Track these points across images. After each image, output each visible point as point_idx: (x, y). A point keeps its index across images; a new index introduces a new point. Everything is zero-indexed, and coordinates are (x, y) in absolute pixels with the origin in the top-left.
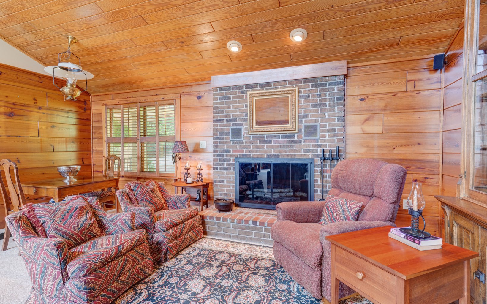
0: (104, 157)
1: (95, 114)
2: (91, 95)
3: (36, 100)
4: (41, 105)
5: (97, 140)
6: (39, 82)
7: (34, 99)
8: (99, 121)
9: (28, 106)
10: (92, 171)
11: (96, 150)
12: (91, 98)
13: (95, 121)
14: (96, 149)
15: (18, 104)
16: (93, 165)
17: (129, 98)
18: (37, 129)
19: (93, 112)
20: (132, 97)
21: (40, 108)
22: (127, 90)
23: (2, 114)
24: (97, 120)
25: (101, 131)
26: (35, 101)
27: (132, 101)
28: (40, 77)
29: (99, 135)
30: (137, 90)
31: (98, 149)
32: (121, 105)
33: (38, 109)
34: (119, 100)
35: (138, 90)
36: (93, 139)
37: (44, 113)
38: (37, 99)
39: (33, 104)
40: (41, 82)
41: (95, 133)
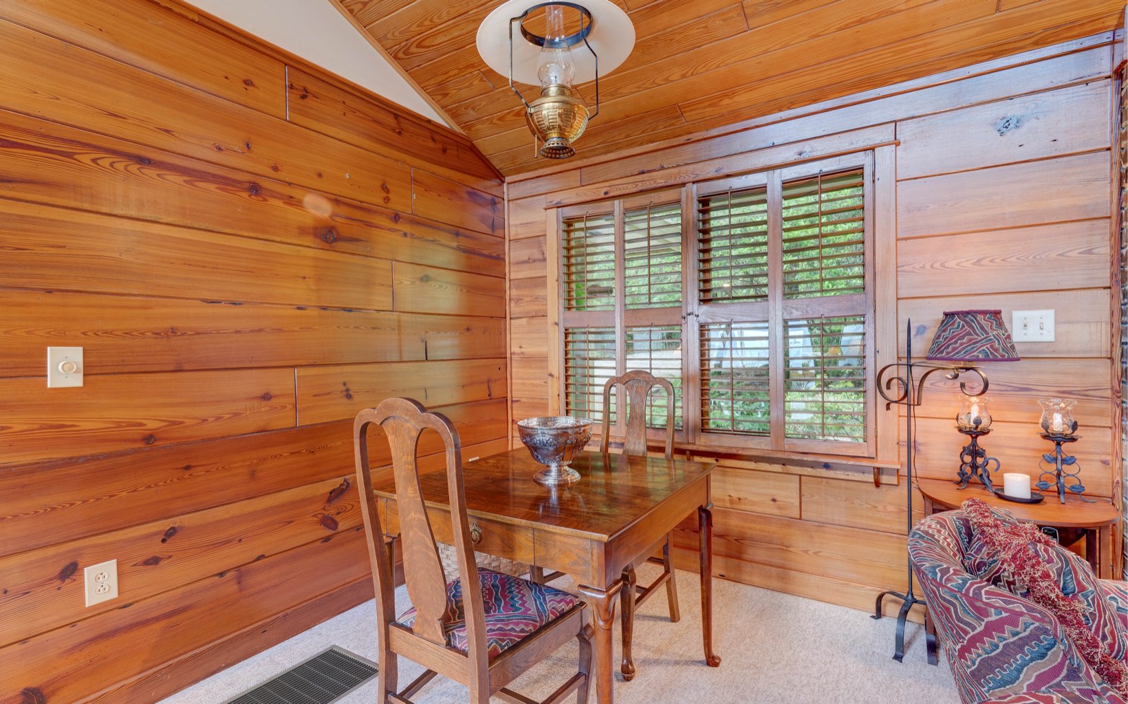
0: (551, 375)
1: (517, 240)
2: (508, 179)
3: (388, 191)
4: (399, 208)
5: (524, 321)
6: (394, 130)
7: (385, 188)
8: (534, 261)
9: (368, 211)
10: (510, 420)
11: (522, 353)
12: (505, 191)
13: (517, 263)
14: (523, 350)
15: (347, 200)
16: (512, 401)
17: (649, 171)
18: (389, 286)
19: (512, 233)
20: (662, 168)
21: (396, 218)
22: (641, 144)
23: (309, 234)
24: (526, 258)
25: (539, 292)
26: (385, 195)
27: (661, 183)
28: (396, 116)
29: (534, 307)
30: (682, 139)
31: (529, 349)
32: (616, 202)
33: (391, 219)
34: (608, 184)
35: (686, 137)
36: (511, 319)
37: (405, 235)
38: (389, 187)
39: (380, 201)
40: (400, 133)
41: (518, 300)
